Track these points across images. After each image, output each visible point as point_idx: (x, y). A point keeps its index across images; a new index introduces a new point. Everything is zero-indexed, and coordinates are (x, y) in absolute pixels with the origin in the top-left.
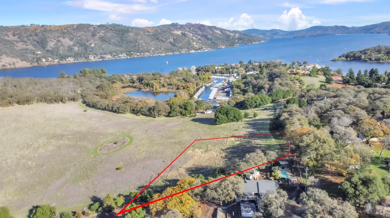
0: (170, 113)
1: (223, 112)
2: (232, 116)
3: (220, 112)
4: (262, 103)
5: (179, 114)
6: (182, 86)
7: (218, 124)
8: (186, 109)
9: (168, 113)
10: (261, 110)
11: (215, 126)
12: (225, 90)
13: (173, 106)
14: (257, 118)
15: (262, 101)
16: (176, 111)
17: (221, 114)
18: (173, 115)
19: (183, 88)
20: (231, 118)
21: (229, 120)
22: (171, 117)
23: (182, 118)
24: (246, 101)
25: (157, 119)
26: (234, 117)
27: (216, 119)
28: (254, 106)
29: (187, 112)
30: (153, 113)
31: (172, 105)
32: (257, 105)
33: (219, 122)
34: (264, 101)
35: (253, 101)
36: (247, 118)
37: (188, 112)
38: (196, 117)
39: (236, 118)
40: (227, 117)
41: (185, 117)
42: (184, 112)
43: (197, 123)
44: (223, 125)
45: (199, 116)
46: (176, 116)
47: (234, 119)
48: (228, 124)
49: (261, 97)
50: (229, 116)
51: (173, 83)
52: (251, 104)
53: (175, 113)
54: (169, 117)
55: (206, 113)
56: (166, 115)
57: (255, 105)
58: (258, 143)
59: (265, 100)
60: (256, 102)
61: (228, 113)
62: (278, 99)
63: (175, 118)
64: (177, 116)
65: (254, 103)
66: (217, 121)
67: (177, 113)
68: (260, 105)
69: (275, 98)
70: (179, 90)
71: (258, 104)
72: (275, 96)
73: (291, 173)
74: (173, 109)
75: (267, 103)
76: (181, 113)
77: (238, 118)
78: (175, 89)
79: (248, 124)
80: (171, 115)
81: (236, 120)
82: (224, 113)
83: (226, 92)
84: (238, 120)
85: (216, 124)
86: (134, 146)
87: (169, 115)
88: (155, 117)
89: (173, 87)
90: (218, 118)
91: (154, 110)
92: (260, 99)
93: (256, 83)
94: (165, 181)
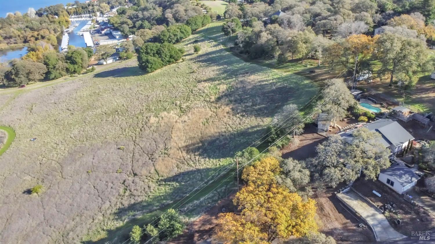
0: (48, 73)
1: (152, 52)
2: (168, 56)
3: (147, 53)
4: (182, 35)
5: (64, 73)
6: (32, 36)
7: (150, 71)
8: (74, 63)
9: (44, 75)
10: (190, 43)
11: (146, 75)
12: (103, 32)
13: (50, 63)
14: (200, 53)
15: (182, 32)
16: (58, 69)
17: (151, 56)
18: (55, 77)
19: (34, 38)
20: (167, 59)
21: (164, 63)
22: (53, 79)
23: (73, 78)
24: (161, 36)
25: (27, 87)
26: (171, 57)
27: (145, 65)
28: (174, 41)
29: (76, 66)
30: (17, 79)
31: (47, 61)
32: (177, 38)
33: (151, 68)
34: (185, 32)
35: (171, 35)
36: (185, 56)
37: (78, 67)
38: (95, 71)
39: (173, 58)
40: (160, 59)
41: (78, 75)
42: (71, 67)
43: (111, 78)
44: (159, 71)
45: (98, 69)
46: (60, 76)
47: (172, 60)
48: (164, 68)
49: (180, 27)
50: (164, 56)
51: (12, 34)
52: (170, 39)
53: (58, 71)
54: (49, 80)
55: (105, 63)
56: (43, 78)
57: (175, 39)
58: (259, 80)
59: (185, 30)
60: (175, 35)
61: (162, 52)
62: (197, 28)
63: (60, 80)
64: (62, 76)
65: (173, 36)
66: (147, 67)
67: (61, 72)
68: (181, 38)
69: (194, 27)
70: (28, 42)
71: (179, 37)
72: (194, 24)
73: (376, 103)
74: (51, 66)
75: (189, 35)
76: (67, 70)
77: (176, 58)
78: (20, 43)
79: (199, 61)
80: (52, 76)
81: (174, 61)
82: (154, 54)
83: (106, 34)
84: (176, 60)
85: (148, 72)
86: (28, 140)
87: (47, 77)
88: (23, 86)
89: (15, 40)
90: (149, 63)
91: (17, 74)
92: (179, 30)
93: (149, 15)
94: (164, 183)
